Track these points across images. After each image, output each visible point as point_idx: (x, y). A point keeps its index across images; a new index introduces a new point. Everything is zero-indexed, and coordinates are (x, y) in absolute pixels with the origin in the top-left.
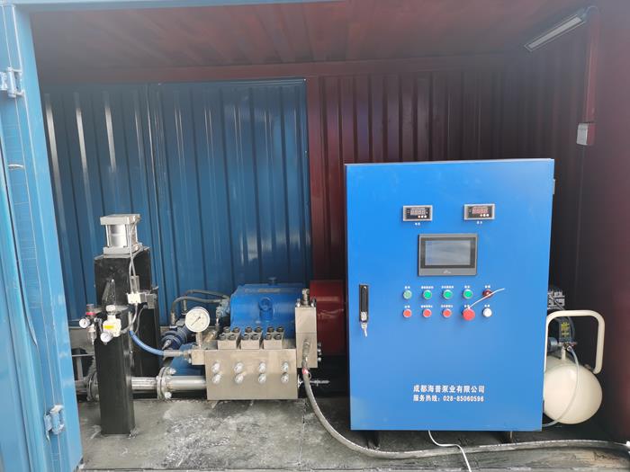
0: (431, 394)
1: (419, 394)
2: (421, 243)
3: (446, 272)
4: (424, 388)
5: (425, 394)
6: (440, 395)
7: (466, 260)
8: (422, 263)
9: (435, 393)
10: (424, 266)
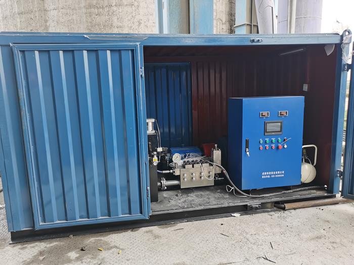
0: (268, 175)
1: (264, 175)
2: (265, 124)
3: (273, 133)
4: (265, 173)
5: (266, 175)
6: (270, 175)
7: (279, 129)
8: (265, 131)
9: (269, 175)
10: (266, 132)
